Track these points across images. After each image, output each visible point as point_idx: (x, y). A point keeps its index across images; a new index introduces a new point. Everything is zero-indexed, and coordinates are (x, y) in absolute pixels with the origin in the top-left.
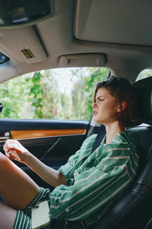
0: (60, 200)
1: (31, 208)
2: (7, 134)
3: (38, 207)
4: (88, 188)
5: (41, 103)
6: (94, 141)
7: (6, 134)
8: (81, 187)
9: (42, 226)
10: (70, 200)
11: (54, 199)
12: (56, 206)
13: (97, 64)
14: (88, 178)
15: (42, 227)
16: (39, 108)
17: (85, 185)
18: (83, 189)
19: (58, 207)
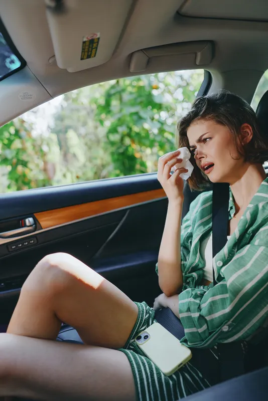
0: (207, 316)
1: (134, 341)
2: (29, 221)
3: (146, 337)
4: (257, 283)
5: (24, 157)
6: (210, 203)
7: (27, 220)
8: (243, 285)
9: (181, 364)
10: (232, 311)
11: (189, 318)
12: (201, 326)
13: (197, 63)
14: (248, 266)
15: (181, 366)
16: (20, 168)
17: (251, 280)
18: (249, 286)
19: (205, 327)
